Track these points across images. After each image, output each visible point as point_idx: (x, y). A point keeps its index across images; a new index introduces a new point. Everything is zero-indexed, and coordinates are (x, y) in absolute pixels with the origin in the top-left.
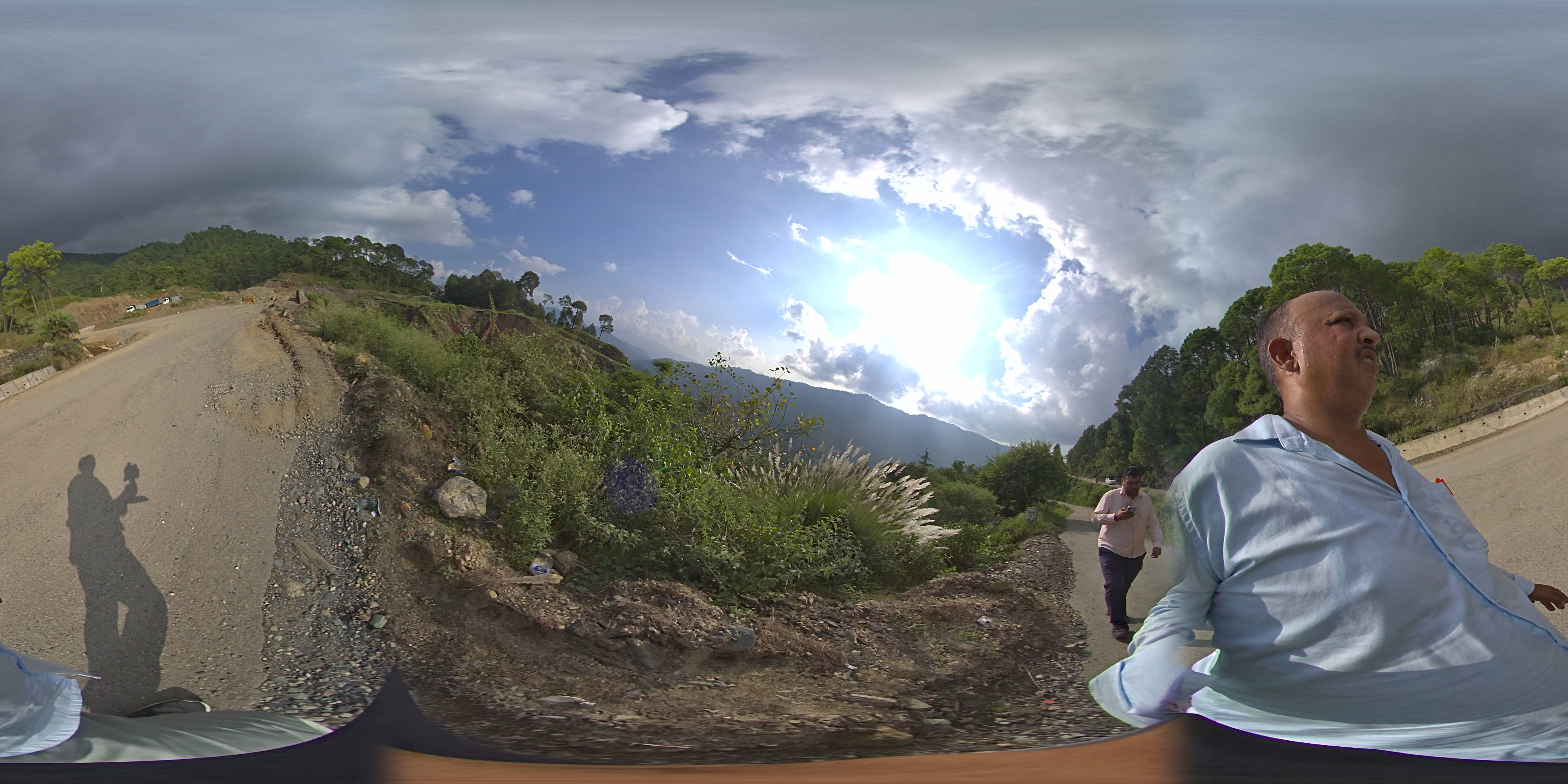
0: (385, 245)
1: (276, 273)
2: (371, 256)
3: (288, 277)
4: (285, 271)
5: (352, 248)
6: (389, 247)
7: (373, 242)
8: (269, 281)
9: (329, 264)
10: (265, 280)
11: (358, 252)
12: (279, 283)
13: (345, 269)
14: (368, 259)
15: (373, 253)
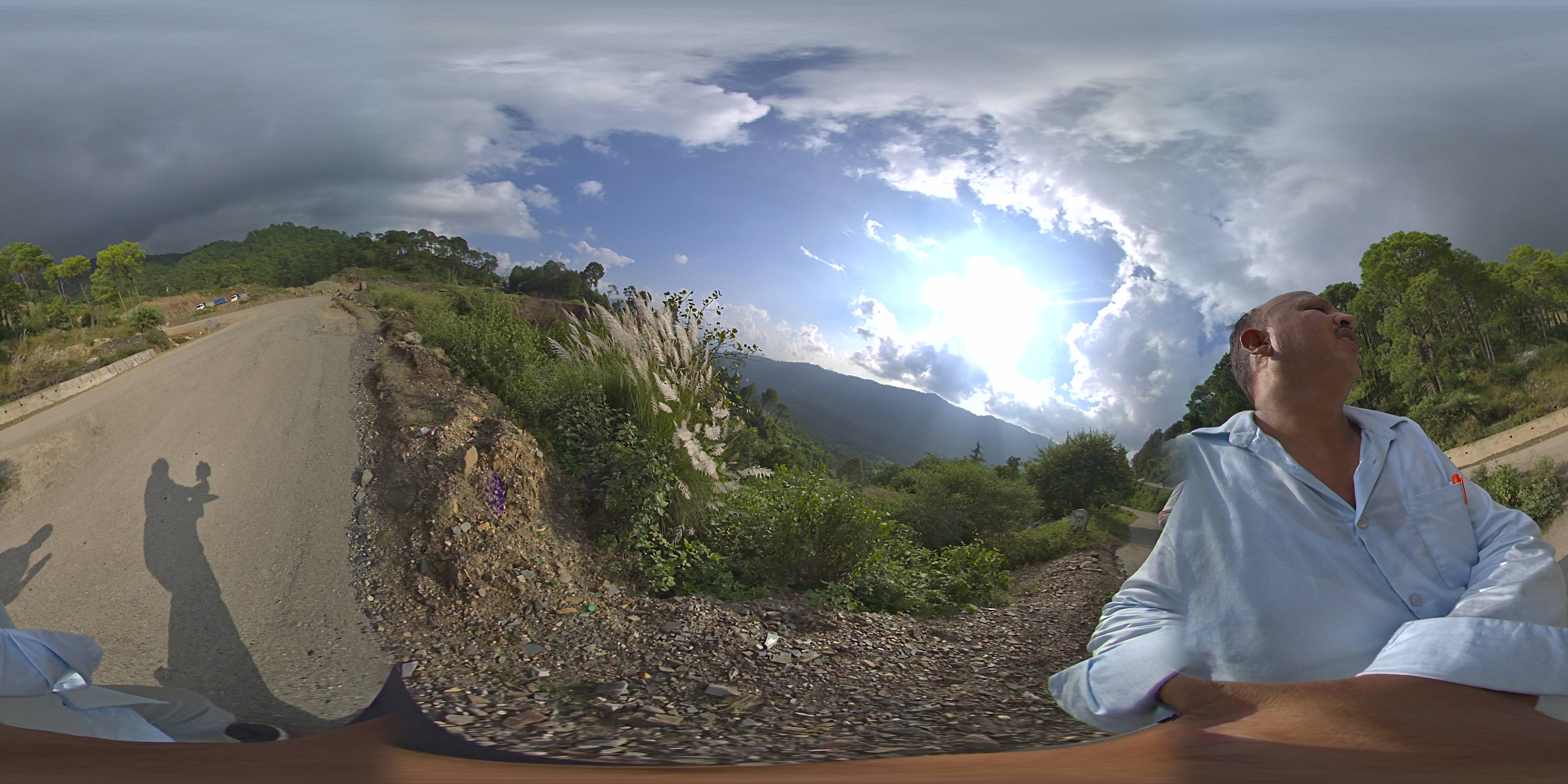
0: (449, 238)
1: (340, 268)
2: (436, 249)
3: (353, 272)
4: (349, 266)
5: (417, 241)
6: (453, 240)
7: (437, 235)
8: (333, 276)
9: (393, 258)
10: (329, 275)
11: (422, 245)
12: (343, 278)
13: (411, 262)
14: (433, 252)
15: (438, 246)
